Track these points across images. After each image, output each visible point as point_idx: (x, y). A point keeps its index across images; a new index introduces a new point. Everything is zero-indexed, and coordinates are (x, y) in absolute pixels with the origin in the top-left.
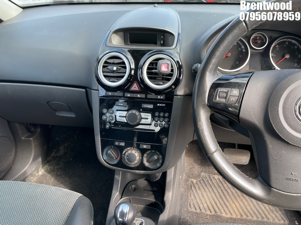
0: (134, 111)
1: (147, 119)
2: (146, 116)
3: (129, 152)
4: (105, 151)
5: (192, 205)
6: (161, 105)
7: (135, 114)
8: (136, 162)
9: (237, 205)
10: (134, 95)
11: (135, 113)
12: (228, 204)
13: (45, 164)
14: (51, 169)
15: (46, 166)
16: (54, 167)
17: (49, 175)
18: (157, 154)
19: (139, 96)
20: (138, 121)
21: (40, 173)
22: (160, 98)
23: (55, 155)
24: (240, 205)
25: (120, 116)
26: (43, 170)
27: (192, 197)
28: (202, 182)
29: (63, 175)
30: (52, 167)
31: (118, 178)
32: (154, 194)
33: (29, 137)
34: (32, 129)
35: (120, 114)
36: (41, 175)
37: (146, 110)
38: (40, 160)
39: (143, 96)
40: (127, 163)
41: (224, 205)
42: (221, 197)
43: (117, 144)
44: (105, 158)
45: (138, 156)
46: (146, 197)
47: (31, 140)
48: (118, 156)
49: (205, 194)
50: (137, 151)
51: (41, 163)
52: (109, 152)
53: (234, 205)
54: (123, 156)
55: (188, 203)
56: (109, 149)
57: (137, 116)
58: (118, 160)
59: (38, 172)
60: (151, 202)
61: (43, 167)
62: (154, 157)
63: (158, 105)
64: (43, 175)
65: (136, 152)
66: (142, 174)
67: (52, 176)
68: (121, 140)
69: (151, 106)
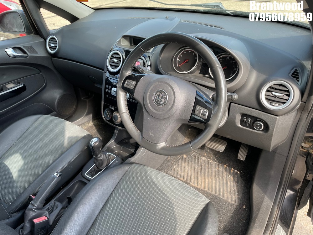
4: (105, 111)
5: (173, 170)
8: (118, 121)
9: (207, 180)
12: (199, 178)
16: (100, 123)
17: (94, 127)
24: (208, 181)
25: (114, 91)
26: (92, 123)
27: (176, 165)
28: (190, 158)
29: (102, 129)
30: (99, 123)
31: (116, 132)
34: (89, 94)
36: (90, 126)
38: (91, 116)
40: (114, 121)
42: (197, 172)
43: (110, 108)
44: (105, 116)
45: (120, 118)
47: (86, 101)
49: (186, 167)
53: (203, 180)
54: (113, 116)
55: (170, 168)
56: (107, 110)
58: (111, 118)
59: (89, 123)
65: (119, 115)
67: (96, 128)
68: (112, 105)
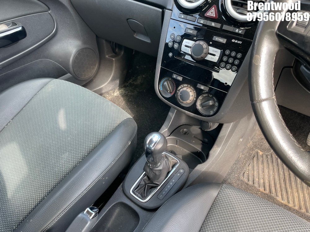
0: (202, 43)
1: (214, 55)
2: (214, 51)
3: (185, 89)
4: (162, 82)
5: (246, 174)
6: (236, 41)
7: (201, 46)
8: (188, 101)
10: (209, 23)
11: (203, 44)
12: (289, 190)
13: (122, 88)
14: (125, 93)
15: (122, 90)
17: (122, 99)
18: (214, 100)
19: (213, 24)
20: (203, 55)
21: (115, 94)
22: (239, 32)
23: (132, 83)
25: (186, 46)
26: (118, 92)
27: (250, 167)
28: (269, 157)
29: (133, 102)
30: (127, 92)
31: (172, 115)
32: (202, 144)
33: (112, 57)
34: (117, 50)
35: (187, 42)
36: (116, 96)
37: (216, 45)
38: (118, 82)
39: (218, 26)
40: (179, 100)
41: (284, 190)
42: (285, 180)
43: (174, 76)
44: (161, 89)
45: (192, 96)
46: (193, 144)
47: (113, 60)
48: (173, 91)
49: (266, 171)
50: (193, 90)
51: (118, 85)
52: (166, 83)
54: (178, 92)
55: (242, 171)
56: (166, 81)
57: (203, 49)
58: (172, 94)
59: (114, 92)
60: (197, 151)
61: (119, 89)
62: (209, 102)
63: (233, 41)
64: (118, 96)
65: (191, 91)
66: (191, 117)
67: (124, 100)
68: (180, 73)
69: (223, 41)
